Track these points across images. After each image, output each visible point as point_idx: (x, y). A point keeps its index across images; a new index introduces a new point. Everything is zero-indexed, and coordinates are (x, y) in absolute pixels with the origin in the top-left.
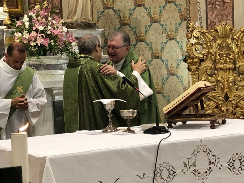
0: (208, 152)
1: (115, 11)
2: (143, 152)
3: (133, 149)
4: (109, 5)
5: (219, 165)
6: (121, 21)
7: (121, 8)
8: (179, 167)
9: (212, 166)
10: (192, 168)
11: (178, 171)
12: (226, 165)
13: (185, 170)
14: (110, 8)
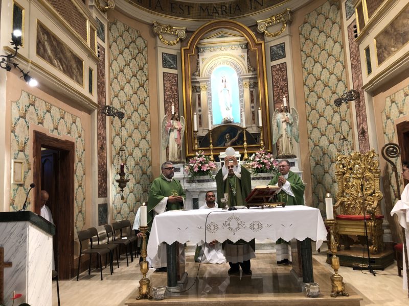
0: (237, 219)
1: (320, 147)
2: (200, 217)
3: (195, 215)
4: (317, 144)
5: (244, 226)
6: (323, 152)
7: (323, 145)
8: (220, 225)
9: (240, 226)
10: (228, 226)
11: (220, 227)
12: (249, 226)
13: (224, 227)
14: (317, 146)
